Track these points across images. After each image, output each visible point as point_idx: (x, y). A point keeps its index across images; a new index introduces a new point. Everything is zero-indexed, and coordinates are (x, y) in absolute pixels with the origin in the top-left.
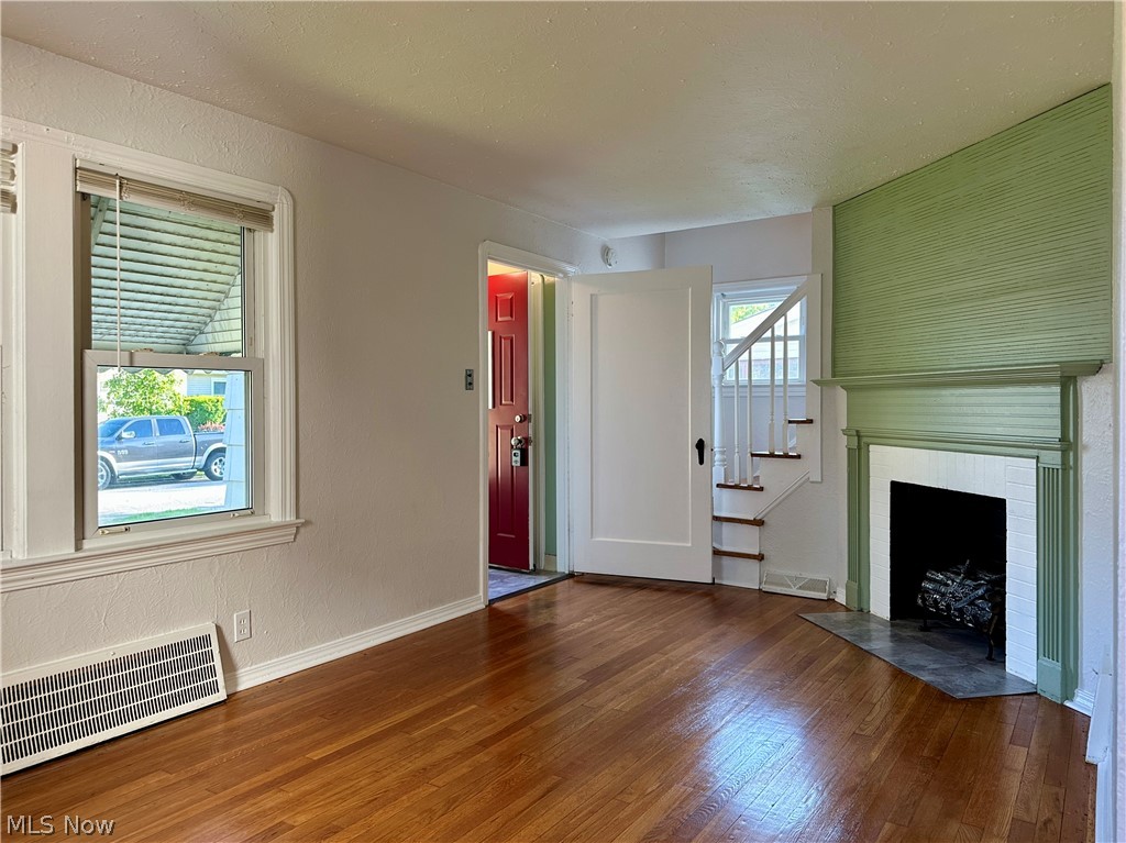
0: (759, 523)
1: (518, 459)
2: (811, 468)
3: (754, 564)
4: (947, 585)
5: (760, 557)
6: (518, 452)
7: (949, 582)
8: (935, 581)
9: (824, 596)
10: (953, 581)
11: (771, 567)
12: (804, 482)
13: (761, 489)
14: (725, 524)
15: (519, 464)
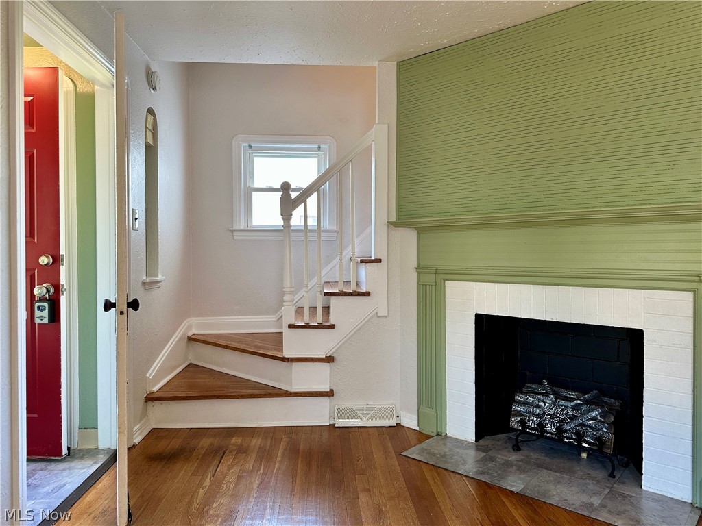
0: (329, 359)
1: (46, 313)
2: (379, 303)
3: (324, 401)
4: (539, 406)
5: (330, 393)
6: (46, 305)
7: (541, 404)
8: (525, 404)
9: (392, 423)
10: (545, 403)
11: (340, 401)
12: (372, 317)
13: (332, 327)
14: (294, 364)
15: (46, 321)
